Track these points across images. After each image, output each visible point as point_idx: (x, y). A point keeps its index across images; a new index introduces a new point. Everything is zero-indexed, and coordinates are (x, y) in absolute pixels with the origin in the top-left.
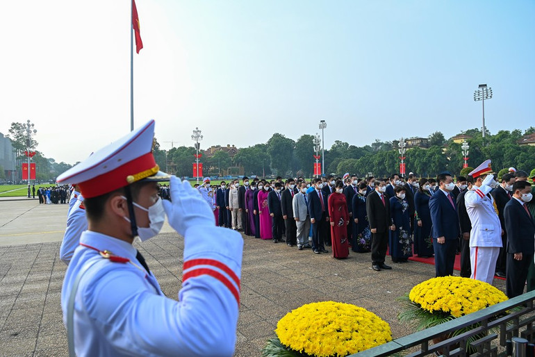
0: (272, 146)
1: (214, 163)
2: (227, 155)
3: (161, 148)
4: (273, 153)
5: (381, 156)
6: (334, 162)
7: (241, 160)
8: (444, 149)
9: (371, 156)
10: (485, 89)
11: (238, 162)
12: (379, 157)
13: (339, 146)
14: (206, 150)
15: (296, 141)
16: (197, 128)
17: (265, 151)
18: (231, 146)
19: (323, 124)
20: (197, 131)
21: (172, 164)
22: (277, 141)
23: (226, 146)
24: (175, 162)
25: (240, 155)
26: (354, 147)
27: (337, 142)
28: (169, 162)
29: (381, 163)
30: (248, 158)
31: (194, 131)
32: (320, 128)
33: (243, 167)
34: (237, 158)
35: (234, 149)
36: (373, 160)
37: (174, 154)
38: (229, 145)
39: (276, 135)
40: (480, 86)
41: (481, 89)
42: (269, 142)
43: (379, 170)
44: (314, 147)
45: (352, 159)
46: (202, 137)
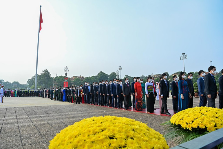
0: (99, 77)
1: (74, 83)
2: (80, 80)
3: (51, 76)
4: (100, 80)
8: (169, 79)
10: (184, 55)
14: (71, 78)
15: (109, 75)
16: (66, 67)
17: (96, 78)
18: (82, 76)
19: (120, 68)
20: (66, 68)
21: (56, 83)
22: (101, 75)
24: (57, 83)
25: (85, 80)
27: (126, 76)
28: (55, 82)
30: (89, 81)
31: (65, 68)
32: (119, 69)
35: (83, 77)
37: (57, 79)
38: (81, 76)
39: (101, 72)
40: (182, 54)
41: (183, 55)
42: (98, 75)
46: (68, 70)
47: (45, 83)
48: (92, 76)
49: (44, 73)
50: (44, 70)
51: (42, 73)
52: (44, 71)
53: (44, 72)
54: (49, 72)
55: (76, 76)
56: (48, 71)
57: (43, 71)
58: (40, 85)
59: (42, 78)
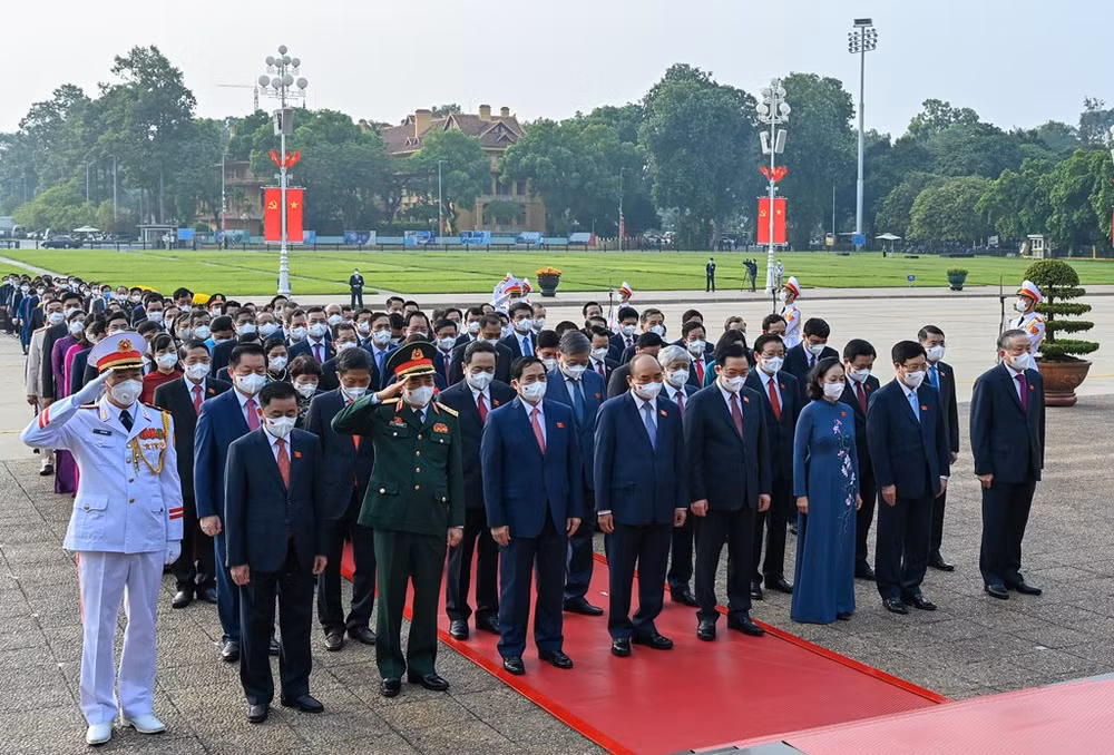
0: (660, 116)
1: (418, 177)
2: (473, 146)
4: (664, 147)
5: (1080, 168)
6: (905, 186)
7: (530, 171)
9: (1046, 168)
11: (521, 176)
12: (1073, 173)
13: (939, 122)
14: (396, 123)
16: (283, 50)
17: (629, 135)
19: (863, 35)
20: (284, 62)
21: (250, 177)
22: (681, 97)
23: (476, 112)
24: (257, 170)
25: (525, 149)
26: (990, 130)
27: (932, 104)
28: (241, 170)
29: (1077, 199)
30: (560, 163)
31: (270, 62)
32: (852, 47)
33: (538, 199)
34: (516, 160)
35: (507, 124)
36: (1050, 184)
37: (256, 136)
38: (485, 108)
39: (679, 73)
42: (649, 99)
43: (1071, 226)
44: (763, 135)
45: (974, 178)
46: (303, 84)
47: (144, 180)
48: (597, 113)
49: (128, 77)
50: (125, 56)
51: (115, 80)
52: (128, 64)
53: (127, 72)
54: (175, 74)
55: (446, 110)
56: (164, 63)
57: (122, 63)
58: (99, 196)
59: (117, 125)
